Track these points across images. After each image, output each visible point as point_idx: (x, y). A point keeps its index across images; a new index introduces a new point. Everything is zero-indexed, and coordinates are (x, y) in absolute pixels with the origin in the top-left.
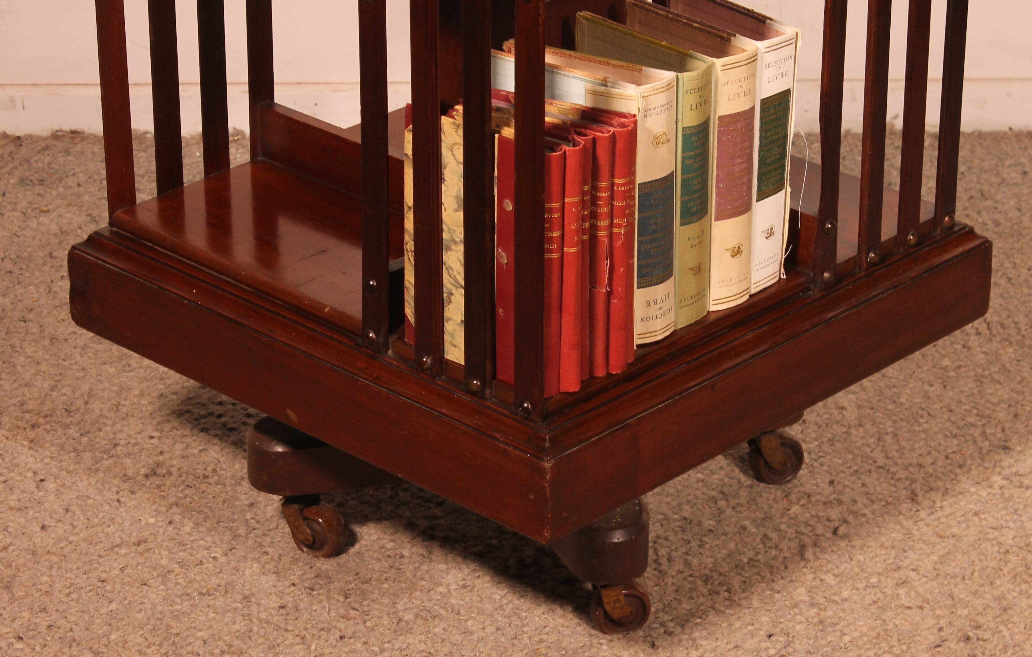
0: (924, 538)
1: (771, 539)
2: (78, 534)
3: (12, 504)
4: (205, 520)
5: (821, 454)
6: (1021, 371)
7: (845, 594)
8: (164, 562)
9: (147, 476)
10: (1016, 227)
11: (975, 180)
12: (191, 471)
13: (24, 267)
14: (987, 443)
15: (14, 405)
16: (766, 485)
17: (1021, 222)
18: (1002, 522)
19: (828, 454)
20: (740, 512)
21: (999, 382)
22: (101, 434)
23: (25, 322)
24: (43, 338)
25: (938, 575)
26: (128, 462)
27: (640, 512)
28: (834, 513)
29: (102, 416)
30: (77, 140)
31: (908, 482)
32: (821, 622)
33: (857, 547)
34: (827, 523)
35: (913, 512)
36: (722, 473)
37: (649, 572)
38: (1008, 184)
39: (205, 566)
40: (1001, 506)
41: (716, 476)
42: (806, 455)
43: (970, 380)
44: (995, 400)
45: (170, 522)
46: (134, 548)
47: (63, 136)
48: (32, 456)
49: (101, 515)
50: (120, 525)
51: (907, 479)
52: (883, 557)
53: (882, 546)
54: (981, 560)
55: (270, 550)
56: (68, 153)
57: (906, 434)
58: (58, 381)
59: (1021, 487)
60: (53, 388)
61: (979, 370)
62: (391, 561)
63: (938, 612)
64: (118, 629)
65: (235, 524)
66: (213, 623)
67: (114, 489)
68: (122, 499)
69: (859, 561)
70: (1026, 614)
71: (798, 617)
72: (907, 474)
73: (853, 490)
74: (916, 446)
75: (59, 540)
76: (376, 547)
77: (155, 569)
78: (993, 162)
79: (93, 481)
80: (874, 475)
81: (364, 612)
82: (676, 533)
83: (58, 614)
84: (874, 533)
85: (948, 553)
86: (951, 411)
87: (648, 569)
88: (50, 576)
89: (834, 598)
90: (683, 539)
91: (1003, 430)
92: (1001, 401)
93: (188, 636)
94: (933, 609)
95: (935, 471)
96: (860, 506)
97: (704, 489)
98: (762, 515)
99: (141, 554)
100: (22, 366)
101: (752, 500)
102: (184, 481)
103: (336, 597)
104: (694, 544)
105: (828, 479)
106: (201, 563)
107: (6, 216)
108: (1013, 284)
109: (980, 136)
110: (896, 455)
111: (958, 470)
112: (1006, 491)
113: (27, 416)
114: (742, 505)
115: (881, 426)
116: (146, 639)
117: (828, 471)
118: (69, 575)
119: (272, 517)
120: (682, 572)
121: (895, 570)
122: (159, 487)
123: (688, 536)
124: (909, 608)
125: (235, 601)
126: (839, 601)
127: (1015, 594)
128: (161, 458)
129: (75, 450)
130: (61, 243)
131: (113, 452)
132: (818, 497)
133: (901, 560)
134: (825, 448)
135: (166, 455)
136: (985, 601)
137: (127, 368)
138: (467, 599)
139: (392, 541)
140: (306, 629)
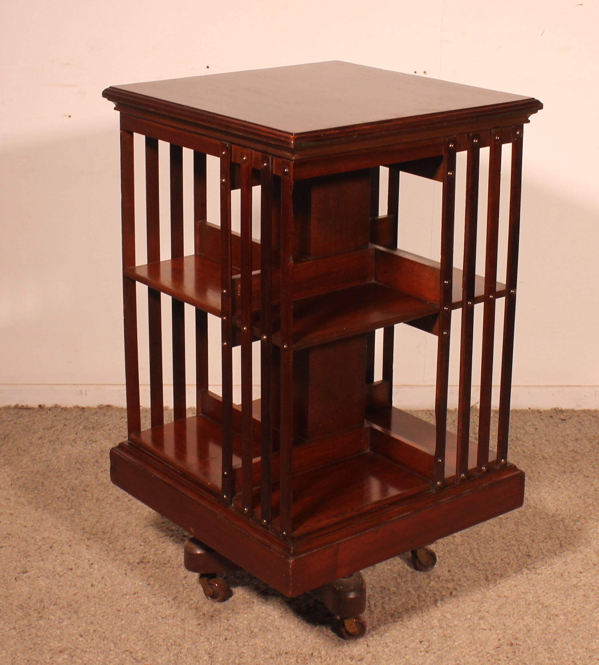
0: (492, 597)
1: (422, 597)
2: (108, 589)
3: (79, 574)
4: (165, 583)
5: (444, 558)
6: (535, 520)
7: (456, 623)
8: (146, 602)
9: (138, 563)
10: (532, 454)
11: (514, 432)
12: (158, 561)
13: (85, 466)
14: (520, 553)
15: (80, 529)
16: (419, 572)
17: (535, 451)
18: (527, 590)
19: (447, 558)
20: (407, 584)
21: (525, 525)
22: (118, 543)
23: (85, 491)
24: (93, 499)
25: (498, 614)
26: (130, 556)
27: (362, 583)
28: (451, 585)
29: (119, 535)
30: (110, 409)
31: (484, 572)
32: (445, 636)
33: (461, 601)
34: (447, 590)
35: (487, 585)
36: (399, 566)
37: (366, 611)
38: (529, 434)
39: (164, 605)
40: (527, 583)
41: (396, 567)
42: (437, 558)
43: (512, 524)
44: (524, 534)
45: (149, 584)
46: (132, 596)
47: (103, 407)
48: (87, 553)
49: (118, 580)
50: (126, 585)
51: (484, 570)
52: (473, 606)
53: (472, 600)
54: (517, 608)
55: (194, 598)
56: (105, 415)
57: (483, 549)
58: (100, 519)
59: (536, 574)
60: (97, 522)
61: (517, 520)
62: (248, 604)
63: (498, 632)
64: (125, 633)
65: (178, 586)
66: (168, 631)
67: (124, 569)
68: (128, 574)
69: (462, 608)
70: (538, 633)
71: (434, 633)
72: (484, 567)
73: (459, 574)
74: (488, 554)
75: (99, 592)
76: (241, 598)
77: (142, 605)
78: (522, 424)
79: (114, 564)
80: (469, 568)
81: (236, 628)
82: (378, 594)
83: (98, 625)
84: (468, 595)
85: (503, 604)
86: (504, 538)
87: (366, 610)
88: (95, 608)
89: (451, 625)
90: (381, 597)
91: (528, 547)
92: (526, 534)
93: (156, 637)
94: (496, 630)
95: (497, 566)
96: (462, 582)
97: (391, 574)
98: (418, 586)
99: (136, 599)
100: (84, 512)
101: (413, 578)
102: (155, 566)
103: (223, 620)
104: (387, 599)
105: (447, 570)
106: (162, 603)
107: (77, 443)
108: (531, 480)
109: (516, 411)
110: (479, 559)
111: (507, 566)
112: (529, 576)
113: (86, 534)
114: (408, 581)
115: (472, 545)
116: (138, 638)
117: (448, 566)
118: (103, 607)
119: (194, 583)
120: (381, 612)
121: (478, 612)
122: (144, 568)
123: (384, 595)
124: (485, 630)
125: (178, 621)
126: (453, 626)
127: (533, 624)
128: (145, 555)
129: (107, 550)
130: (101, 456)
131: (123, 552)
132: (443, 578)
133: (481, 607)
134: (446, 555)
135: (147, 554)
136: (520, 627)
137: (130, 513)
138: (283, 623)
139: (248, 595)
140: (209, 635)
